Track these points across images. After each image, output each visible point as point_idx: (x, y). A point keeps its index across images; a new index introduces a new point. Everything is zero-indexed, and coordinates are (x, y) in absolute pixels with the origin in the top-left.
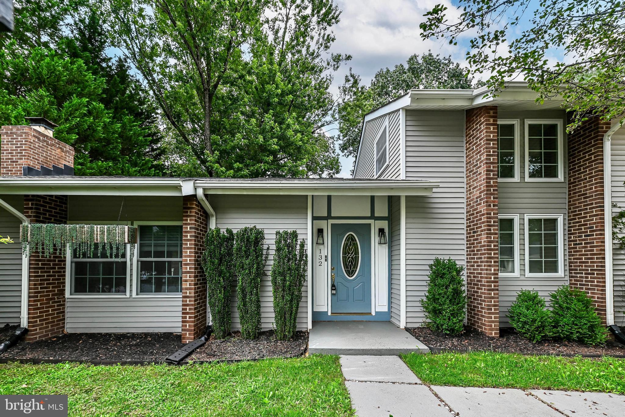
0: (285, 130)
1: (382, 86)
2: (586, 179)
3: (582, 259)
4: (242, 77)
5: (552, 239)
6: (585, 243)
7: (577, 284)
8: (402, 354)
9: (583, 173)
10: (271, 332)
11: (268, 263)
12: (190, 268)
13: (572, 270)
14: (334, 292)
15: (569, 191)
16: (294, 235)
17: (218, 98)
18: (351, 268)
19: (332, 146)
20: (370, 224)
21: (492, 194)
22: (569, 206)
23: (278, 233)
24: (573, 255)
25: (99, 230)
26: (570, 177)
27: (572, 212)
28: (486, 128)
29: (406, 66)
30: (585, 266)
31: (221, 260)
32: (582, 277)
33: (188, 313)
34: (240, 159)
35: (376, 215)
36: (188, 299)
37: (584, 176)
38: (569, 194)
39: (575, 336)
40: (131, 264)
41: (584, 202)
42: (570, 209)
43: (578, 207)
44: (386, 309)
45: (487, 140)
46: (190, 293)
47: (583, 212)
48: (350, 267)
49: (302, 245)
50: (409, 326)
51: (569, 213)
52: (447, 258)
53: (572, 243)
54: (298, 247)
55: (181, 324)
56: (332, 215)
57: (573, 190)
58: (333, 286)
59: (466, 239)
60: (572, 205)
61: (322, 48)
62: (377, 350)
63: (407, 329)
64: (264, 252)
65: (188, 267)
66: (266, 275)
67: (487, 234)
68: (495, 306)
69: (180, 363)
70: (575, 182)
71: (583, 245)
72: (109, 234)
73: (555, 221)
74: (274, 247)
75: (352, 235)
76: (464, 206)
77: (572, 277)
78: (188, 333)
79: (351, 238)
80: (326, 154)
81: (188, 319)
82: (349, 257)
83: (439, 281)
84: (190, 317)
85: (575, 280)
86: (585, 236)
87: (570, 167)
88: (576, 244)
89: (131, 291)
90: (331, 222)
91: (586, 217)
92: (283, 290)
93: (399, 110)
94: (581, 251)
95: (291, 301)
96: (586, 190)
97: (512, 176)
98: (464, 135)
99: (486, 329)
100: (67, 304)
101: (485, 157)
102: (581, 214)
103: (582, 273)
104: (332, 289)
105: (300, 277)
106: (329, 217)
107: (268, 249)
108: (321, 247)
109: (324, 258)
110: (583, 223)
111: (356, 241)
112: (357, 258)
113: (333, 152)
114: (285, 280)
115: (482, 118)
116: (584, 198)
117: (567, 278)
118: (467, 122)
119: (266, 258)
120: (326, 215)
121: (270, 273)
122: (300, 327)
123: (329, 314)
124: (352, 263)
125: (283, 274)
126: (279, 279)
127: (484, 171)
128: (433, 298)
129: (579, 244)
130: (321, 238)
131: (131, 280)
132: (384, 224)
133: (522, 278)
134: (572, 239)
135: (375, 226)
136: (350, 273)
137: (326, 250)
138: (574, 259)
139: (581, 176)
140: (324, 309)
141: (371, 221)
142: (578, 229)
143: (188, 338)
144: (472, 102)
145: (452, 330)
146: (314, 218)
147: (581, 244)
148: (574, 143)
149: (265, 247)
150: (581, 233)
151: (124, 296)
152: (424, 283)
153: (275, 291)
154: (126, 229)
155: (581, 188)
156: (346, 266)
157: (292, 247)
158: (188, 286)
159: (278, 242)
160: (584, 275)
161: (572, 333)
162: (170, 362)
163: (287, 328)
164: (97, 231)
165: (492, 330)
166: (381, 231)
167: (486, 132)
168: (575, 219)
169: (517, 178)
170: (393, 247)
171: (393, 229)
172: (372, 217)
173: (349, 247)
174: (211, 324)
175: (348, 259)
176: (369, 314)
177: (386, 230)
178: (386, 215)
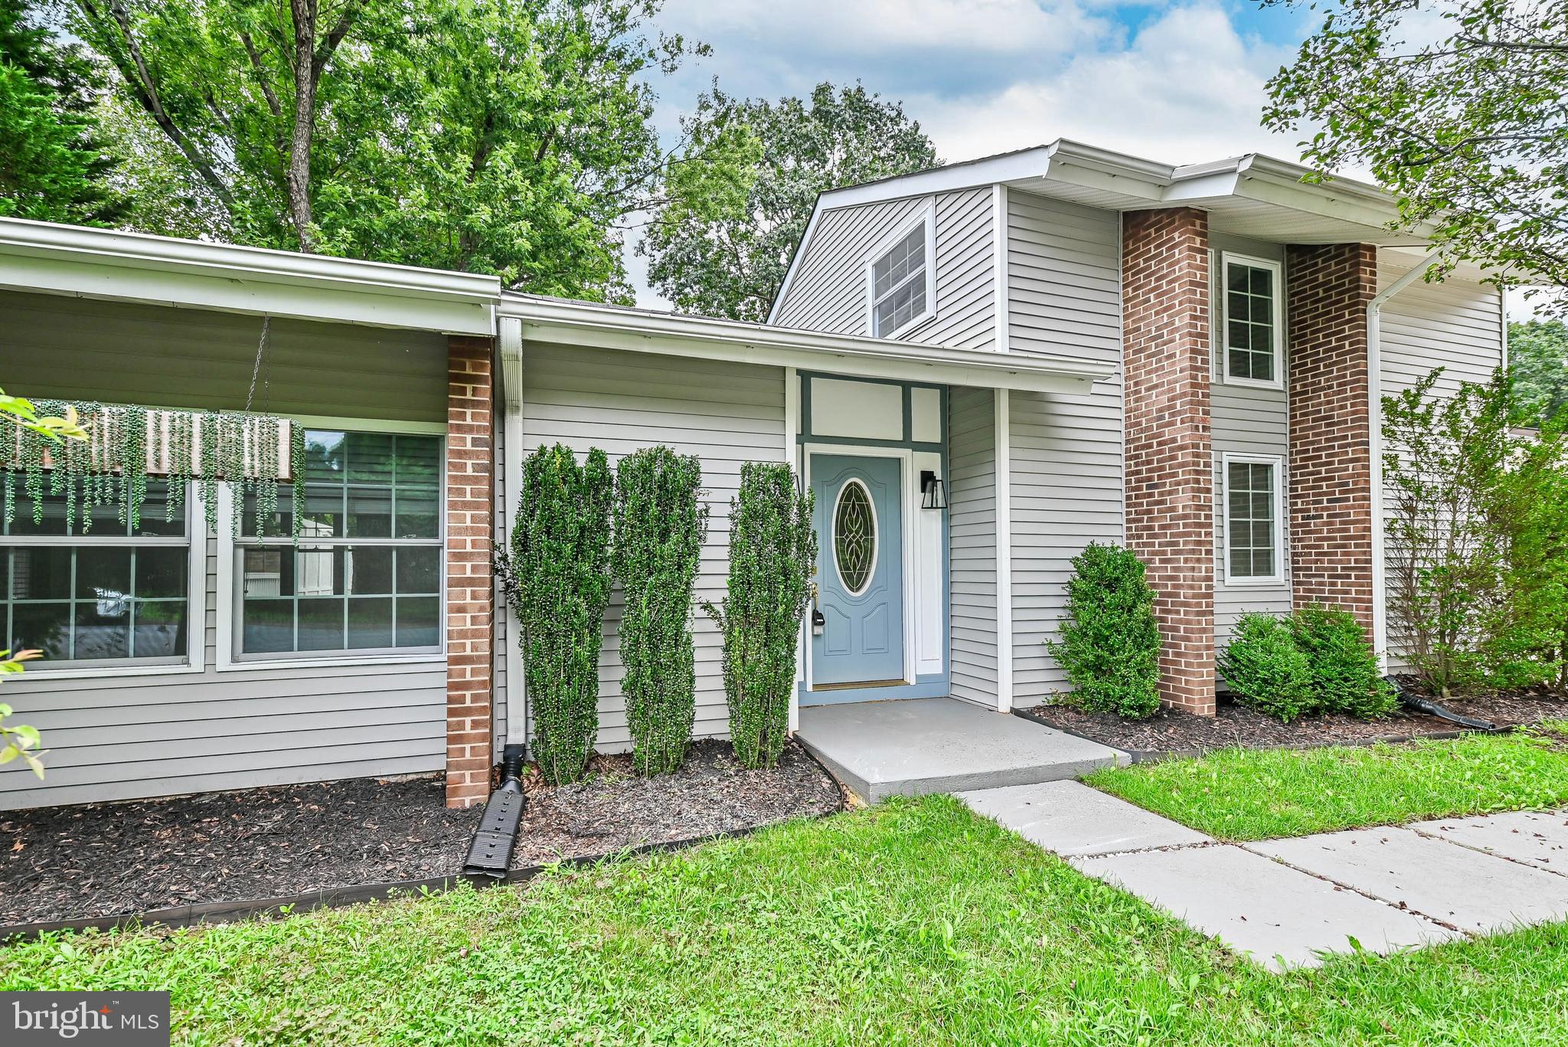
2: (1331, 387)
3: (1321, 546)
5: (1265, 505)
6: (1329, 516)
7: (1310, 598)
9: (1323, 374)
12: (474, 569)
13: (1299, 569)
14: (818, 630)
15: (1292, 410)
18: (855, 568)
20: (901, 460)
22: (1292, 439)
23: (747, 470)
24: (1300, 540)
25: (165, 426)
26: (1294, 381)
27: (1298, 452)
28: (1189, 257)
29: (808, 107)
30: (1330, 561)
32: (1322, 584)
33: (468, 712)
35: (916, 437)
36: (468, 668)
37: (1327, 380)
38: (1293, 417)
39: (1345, 703)
41: (1327, 433)
42: (1294, 446)
43: (1312, 443)
44: (937, 668)
45: (1192, 283)
46: (474, 648)
47: (1323, 453)
48: (856, 565)
50: (1020, 705)
51: (1291, 453)
53: (1300, 515)
55: (442, 746)
56: (813, 433)
57: (1301, 408)
58: (816, 614)
59: (1124, 502)
60: (1297, 438)
62: (1027, 771)
63: (1019, 713)
65: (469, 565)
67: (1193, 490)
68: (1208, 648)
70: (1307, 392)
71: (1325, 519)
72: (209, 446)
73: (1268, 468)
75: (856, 484)
76: (1119, 426)
77: (1299, 583)
78: (468, 773)
79: (856, 493)
81: (468, 730)
82: (850, 542)
84: (475, 724)
85: (1305, 591)
86: (1329, 501)
87: (1293, 360)
88: (1308, 518)
89: (210, 647)
90: (812, 448)
91: (1332, 463)
93: (989, 186)
94: (1321, 532)
96: (1333, 409)
98: (1121, 269)
99: (1189, 701)
101: (1187, 320)
102: (1320, 457)
103: (1323, 576)
106: (805, 434)
107: (706, 513)
110: (1324, 475)
111: (866, 500)
112: (869, 544)
115: (1176, 235)
116: (1327, 425)
117: (1289, 586)
118: (1125, 240)
123: (811, 686)
124: (858, 557)
127: (1182, 353)
129: (1314, 517)
131: (210, 611)
132: (934, 462)
133: (1220, 587)
134: (1299, 506)
135: (914, 464)
136: (855, 580)
138: (1303, 547)
139: (1320, 381)
141: (903, 453)
142: (1313, 488)
143: (470, 791)
144: (1162, 195)
147: (1321, 517)
148: (1304, 313)
150: (1320, 494)
151: (184, 669)
155: (1320, 404)
156: (843, 563)
158: (469, 625)
159: (750, 496)
160: (1326, 579)
161: (1340, 697)
162: (479, 877)
164: (158, 430)
165: (1204, 701)
166: (927, 478)
167: (1189, 265)
168: (1307, 466)
170: (954, 517)
171: (956, 475)
172: (907, 442)
173: (850, 515)
174: (516, 737)
175: (848, 546)
176: (900, 681)
177: (938, 476)
178: (937, 438)
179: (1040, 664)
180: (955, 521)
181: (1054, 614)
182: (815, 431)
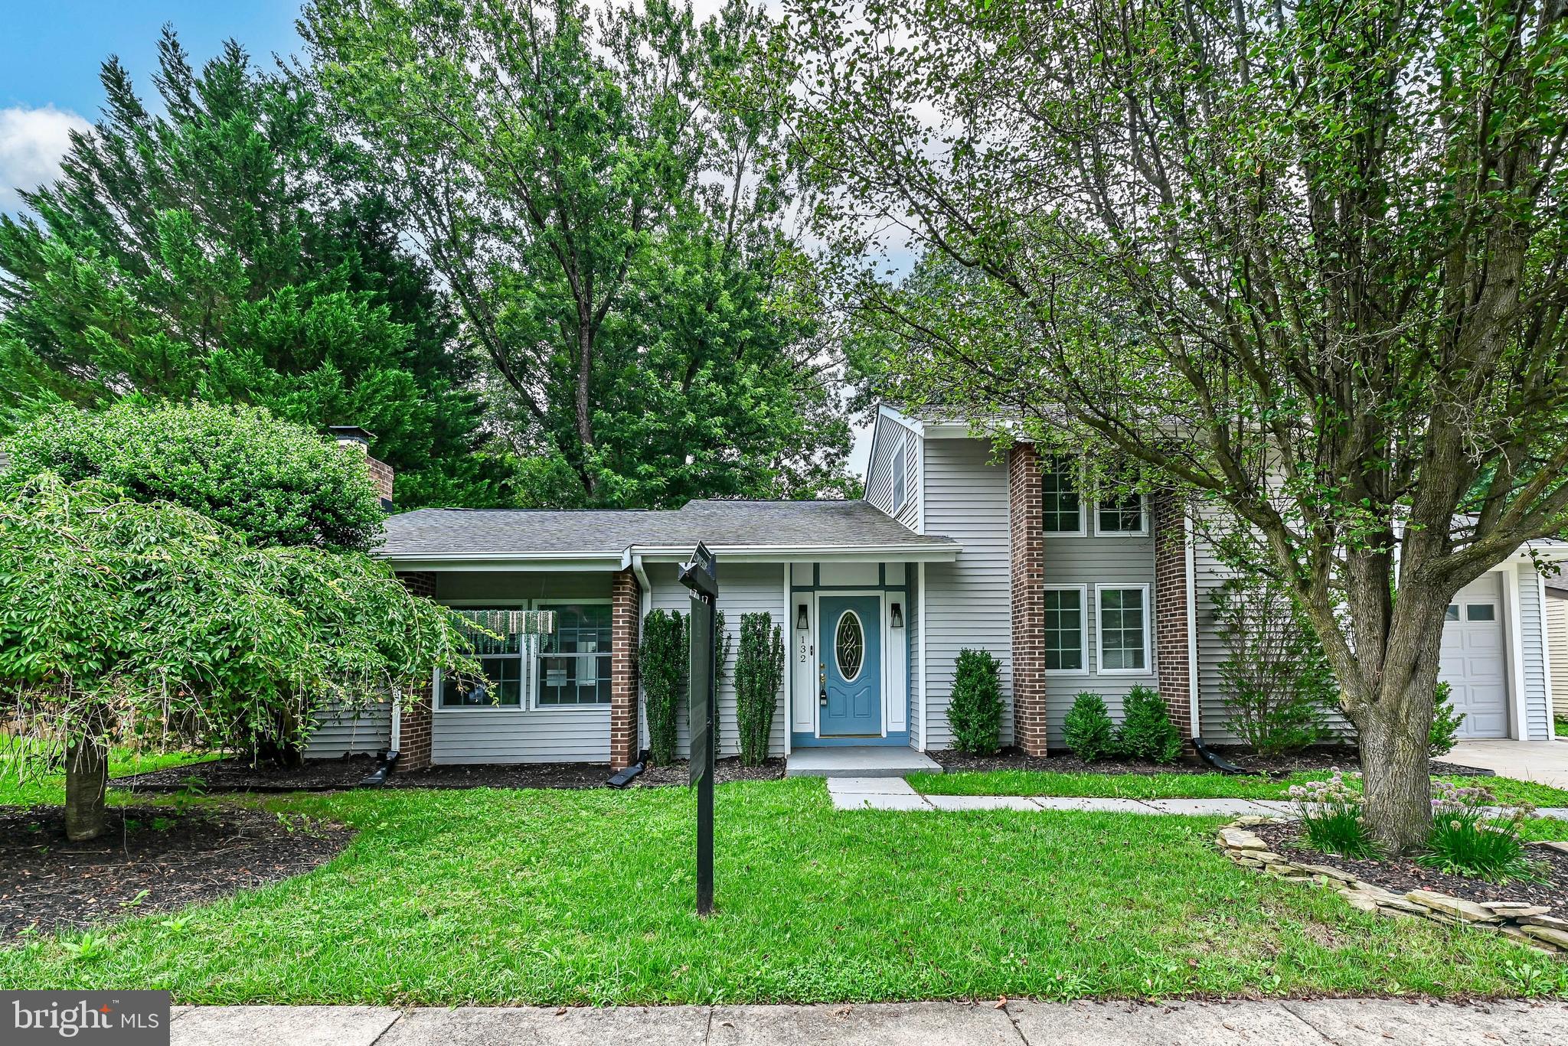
0: (737, 395)
1: (936, 277)
2: (1169, 535)
4: (654, 298)
5: (1136, 618)
6: (1171, 626)
7: (1165, 684)
8: (907, 775)
9: (1166, 526)
10: (732, 759)
11: (730, 658)
12: (623, 667)
13: (1160, 663)
14: (824, 702)
15: (1156, 550)
16: (766, 619)
17: (604, 334)
18: (849, 665)
19: (833, 393)
20: (879, 597)
21: (1035, 560)
22: (1156, 571)
23: (744, 616)
25: (515, 617)
26: (1156, 530)
28: (1027, 470)
30: (1172, 658)
31: (665, 655)
34: (649, 455)
35: (888, 583)
36: (620, 710)
38: (1157, 555)
39: (1140, 753)
40: (529, 663)
42: (1157, 576)
43: (1164, 574)
44: (903, 728)
45: (1028, 486)
46: (622, 702)
47: (1168, 582)
48: (849, 662)
49: (777, 634)
50: (931, 748)
51: (1157, 581)
52: (979, 648)
53: (1160, 625)
54: (771, 635)
56: (821, 585)
57: (1159, 549)
58: (822, 692)
59: (1011, 621)
60: (1159, 570)
61: (807, 230)
62: (875, 770)
63: (927, 753)
64: (724, 643)
65: (620, 665)
66: (724, 676)
68: (1040, 714)
69: (623, 787)
70: (1161, 538)
71: (1169, 628)
73: (1138, 593)
74: (739, 635)
75: (851, 614)
76: (1008, 572)
77: (1161, 674)
78: (619, 757)
79: (849, 618)
80: (820, 411)
81: (619, 739)
82: (847, 649)
83: (968, 681)
84: (622, 735)
85: (1164, 679)
86: (1170, 615)
89: (528, 701)
90: (819, 594)
91: (1171, 588)
92: (752, 695)
93: (916, 433)
95: (762, 710)
97: (1077, 529)
98: (1008, 471)
99: (1029, 748)
100: (435, 723)
101: (1026, 509)
104: (821, 699)
105: (775, 677)
106: (816, 586)
107: (729, 638)
108: (804, 632)
109: (808, 650)
110: (1168, 597)
111: (857, 623)
112: (859, 651)
113: (836, 406)
114: (753, 681)
115: (1023, 455)
116: (1169, 562)
117: (1156, 676)
118: (1010, 453)
119: (727, 650)
120: (812, 585)
121: (732, 673)
122: (774, 752)
123: (817, 736)
124: (851, 658)
125: (752, 674)
126: (746, 679)
127: (1025, 529)
128: (959, 705)
130: (803, 620)
131: (528, 686)
132: (900, 598)
133: (1093, 676)
134: (1160, 619)
135: (886, 600)
136: (849, 672)
137: (812, 638)
138: (1162, 648)
140: (809, 729)
141: (880, 593)
142: (1164, 606)
145: (980, 747)
146: (794, 589)
149: (725, 635)
150: (1167, 611)
151: (519, 710)
152: (948, 686)
153: (741, 698)
154: (550, 616)
156: (842, 662)
157: (762, 636)
158: (620, 692)
159: (744, 629)
160: (1170, 670)
162: (612, 786)
163: (757, 749)
164: (513, 619)
165: (1038, 747)
166: (896, 608)
167: (1027, 475)
168: (1162, 591)
169: (1083, 532)
170: (912, 632)
172: (882, 586)
173: (847, 633)
174: (646, 747)
175: (845, 651)
176: (877, 735)
177: (902, 606)
178: (903, 583)
182: (822, 583)
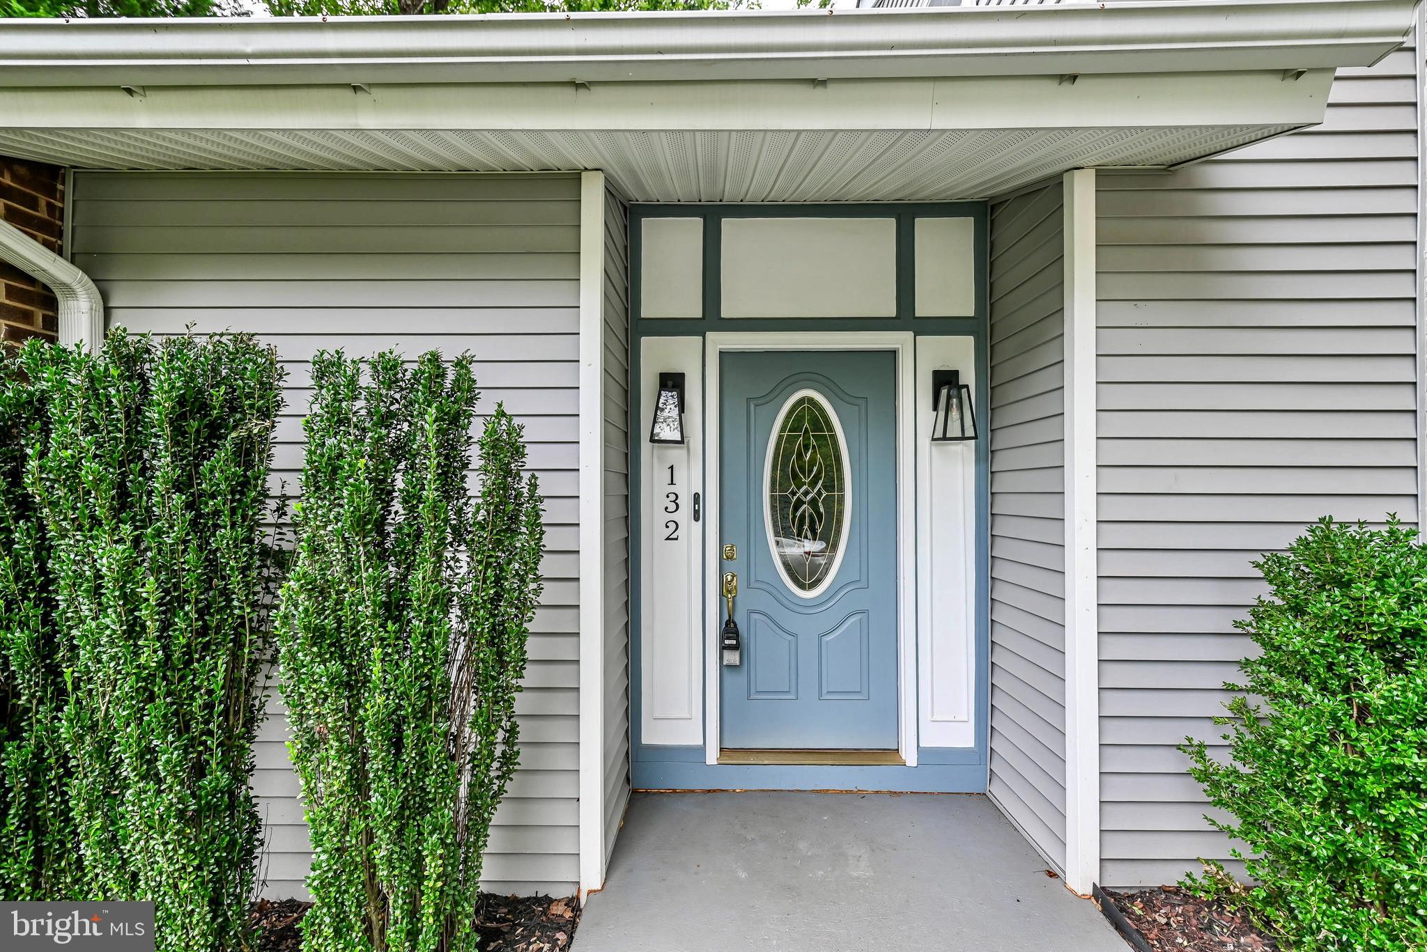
14: (732, 658)
20: (894, 353)
35: (923, 308)
44: (964, 737)
50: (1115, 878)
56: (725, 313)
58: (728, 629)
63: (1102, 898)
75: (811, 401)
79: (810, 416)
82: (799, 503)
90: (720, 341)
104: (723, 648)
106: (711, 318)
108: (676, 455)
109: (686, 504)
111: (830, 428)
112: (834, 506)
120: (698, 313)
123: (712, 757)
132: (959, 352)
135: (919, 358)
136: (805, 573)
137: (698, 470)
141: (899, 340)
166: (945, 380)
170: (998, 456)
171: (1003, 373)
172: (904, 319)
173: (800, 456)
175: (796, 509)
176: (890, 754)
177: (968, 376)
178: (967, 308)
179: (1193, 819)
180: (1002, 462)
181: (1215, 678)
182: (728, 310)
